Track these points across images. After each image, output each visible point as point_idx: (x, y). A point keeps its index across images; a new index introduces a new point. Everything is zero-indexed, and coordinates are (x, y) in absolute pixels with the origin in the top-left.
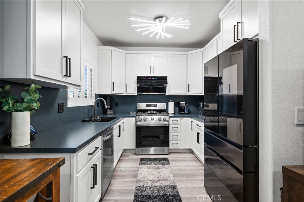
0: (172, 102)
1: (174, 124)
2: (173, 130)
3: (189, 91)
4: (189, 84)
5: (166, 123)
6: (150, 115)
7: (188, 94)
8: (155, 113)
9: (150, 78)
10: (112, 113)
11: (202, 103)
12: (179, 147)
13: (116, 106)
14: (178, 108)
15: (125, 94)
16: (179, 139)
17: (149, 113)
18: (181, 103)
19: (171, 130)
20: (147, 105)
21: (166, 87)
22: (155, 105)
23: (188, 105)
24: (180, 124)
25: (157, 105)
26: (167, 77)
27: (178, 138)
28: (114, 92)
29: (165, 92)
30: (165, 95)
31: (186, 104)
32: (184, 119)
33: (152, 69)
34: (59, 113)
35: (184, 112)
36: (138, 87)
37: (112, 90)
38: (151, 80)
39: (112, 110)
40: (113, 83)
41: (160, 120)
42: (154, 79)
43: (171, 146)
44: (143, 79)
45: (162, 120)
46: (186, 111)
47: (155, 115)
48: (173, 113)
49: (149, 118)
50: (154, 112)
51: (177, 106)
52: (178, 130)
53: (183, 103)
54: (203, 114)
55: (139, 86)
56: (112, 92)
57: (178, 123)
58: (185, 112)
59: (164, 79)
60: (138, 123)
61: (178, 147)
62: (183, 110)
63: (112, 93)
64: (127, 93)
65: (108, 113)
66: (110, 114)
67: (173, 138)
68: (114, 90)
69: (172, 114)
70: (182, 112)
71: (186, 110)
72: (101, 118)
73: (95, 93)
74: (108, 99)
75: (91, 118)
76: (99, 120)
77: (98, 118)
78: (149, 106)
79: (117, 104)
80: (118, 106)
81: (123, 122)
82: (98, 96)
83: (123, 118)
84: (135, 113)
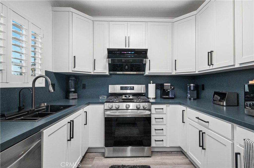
0: (152, 83)
1: (157, 113)
2: (156, 122)
3: (175, 70)
4: (176, 60)
5: (147, 112)
6: (124, 101)
7: (174, 73)
8: (131, 97)
9: (125, 52)
10: (76, 97)
11: (192, 85)
12: (165, 145)
13: (83, 89)
14: (160, 91)
15: (92, 73)
16: (165, 134)
17: (124, 97)
18: (165, 84)
19: (153, 121)
20: (121, 87)
21: (145, 64)
22: (132, 88)
23: (174, 88)
24: (165, 114)
25: (133, 87)
26: (147, 50)
27: (163, 133)
28: (75, 69)
29: (144, 71)
30: (143, 74)
31: (171, 85)
32: (171, 106)
33: (127, 40)
35: (168, 97)
36: (109, 64)
37: (73, 66)
38: (126, 54)
39: (76, 94)
40: (75, 57)
41: (138, 109)
42: (130, 52)
43: (153, 144)
44: (115, 52)
45: (142, 108)
46: (172, 95)
47: (131, 101)
48: (154, 97)
49: (123, 105)
50: (129, 96)
51: (158, 89)
52: (163, 122)
53: (167, 85)
54: (194, 99)
55: (110, 62)
56: (73, 70)
57: (163, 112)
58: (170, 96)
59: (143, 53)
60: (108, 113)
61: (163, 144)
62: (168, 94)
64: (95, 71)
65: (71, 97)
66: (73, 99)
67: (156, 133)
68: (75, 67)
69: (153, 99)
70: (167, 97)
71: (172, 93)
72: (50, 106)
73: (45, 71)
74: (71, 80)
75: (20, 109)
76: (46, 110)
77: (43, 107)
78: (124, 89)
79: (84, 87)
80: (85, 89)
81: (85, 112)
82: (54, 75)
83: (88, 105)
84: (106, 97)
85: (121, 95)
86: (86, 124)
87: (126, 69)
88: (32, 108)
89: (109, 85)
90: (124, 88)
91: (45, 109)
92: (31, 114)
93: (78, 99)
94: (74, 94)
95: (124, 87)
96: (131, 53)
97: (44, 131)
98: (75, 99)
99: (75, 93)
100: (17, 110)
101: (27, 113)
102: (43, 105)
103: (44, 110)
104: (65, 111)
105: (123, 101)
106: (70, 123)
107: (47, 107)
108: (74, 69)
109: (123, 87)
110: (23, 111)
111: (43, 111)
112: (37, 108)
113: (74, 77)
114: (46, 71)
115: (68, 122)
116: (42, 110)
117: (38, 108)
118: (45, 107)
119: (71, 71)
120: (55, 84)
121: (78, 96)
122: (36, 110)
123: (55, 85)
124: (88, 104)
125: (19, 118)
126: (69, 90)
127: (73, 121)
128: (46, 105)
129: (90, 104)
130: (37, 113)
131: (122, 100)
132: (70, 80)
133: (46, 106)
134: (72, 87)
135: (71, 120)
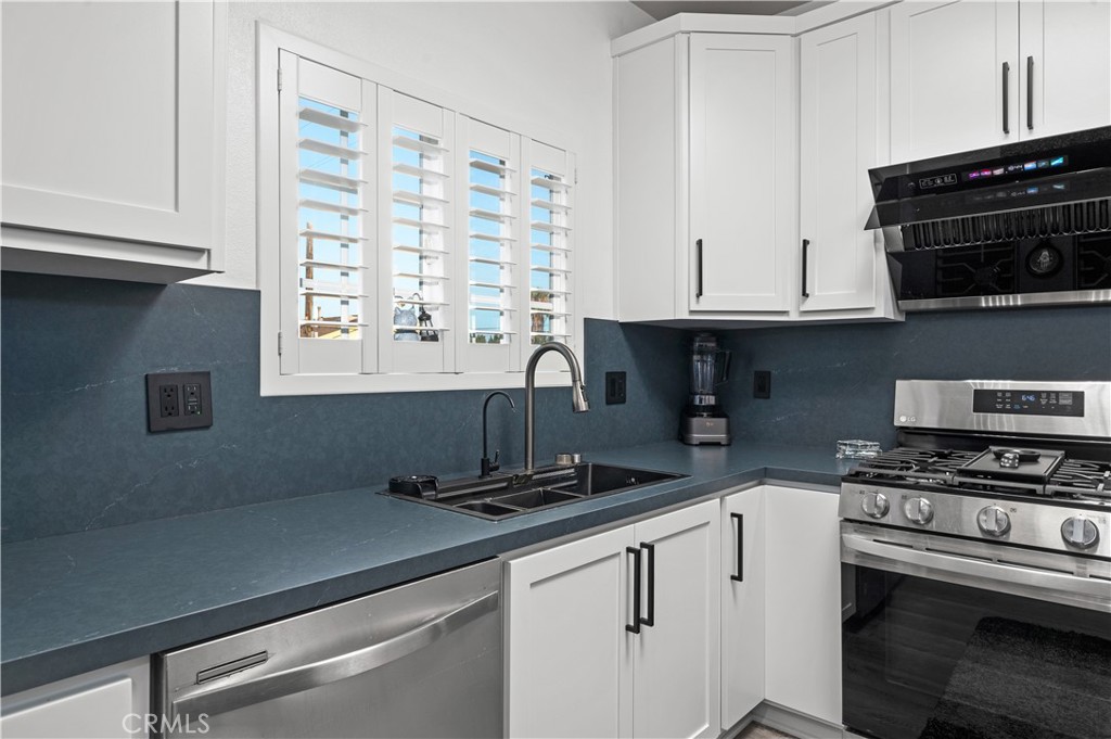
6: (969, 483)
8: (1043, 466)
9: (994, 166)
10: (722, 437)
13: (756, 397)
15: (794, 317)
17: (985, 462)
20: (978, 394)
22: (1068, 402)
25: (1077, 395)
28: (704, 304)
33: (1016, 88)
34: (149, 430)
36: (895, 256)
37: (694, 289)
39: (722, 422)
40: (700, 243)
41: (1079, 552)
42: (1031, 165)
44: (924, 183)
55: (899, 246)
56: (695, 307)
60: (862, 542)
63: (692, 312)
64: (809, 305)
65: (696, 436)
66: (703, 444)
68: (701, 294)
72: (594, 466)
73: (585, 319)
74: (701, 353)
75: (486, 468)
76: (575, 482)
77: (562, 469)
78: (999, 406)
79: (763, 386)
80: (769, 397)
81: (733, 515)
82: (621, 336)
83: (761, 484)
84: (877, 448)
85: (979, 441)
86: (739, 578)
87: (1034, 275)
88: (526, 468)
89: (898, 382)
90: (1004, 398)
91: (572, 479)
92: (519, 490)
93: (728, 445)
94: (710, 422)
95: (1004, 392)
96: (1043, 164)
97: (511, 562)
98: (717, 444)
99: (719, 417)
100: (479, 472)
101: (504, 484)
102: (565, 460)
103: (569, 483)
104: (618, 500)
105: (961, 484)
106: (638, 554)
107: (581, 470)
108: (698, 302)
109: (994, 392)
110: (495, 475)
111: (565, 484)
112: (542, 470)
113: (714, 339)
114: (587, 321)
115: (629, 550)
116: (561, 482)
117: (545, 472)
118: (572, 470)
119: (687, 313)
120: (624, 373)
121: (729, 431)
122: (535, 477)
123: (629, 378)
124: (762, 476)
125: (475, 499)
126: (693, 400)
127: (651, 548)
128: (577, 461)
129: (766, 479)
130: (541, 489)
131: (958, 479)
132: (693, 354)
133: (576, 467)
134: (703, 387)
135: (647, 541)
